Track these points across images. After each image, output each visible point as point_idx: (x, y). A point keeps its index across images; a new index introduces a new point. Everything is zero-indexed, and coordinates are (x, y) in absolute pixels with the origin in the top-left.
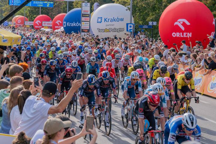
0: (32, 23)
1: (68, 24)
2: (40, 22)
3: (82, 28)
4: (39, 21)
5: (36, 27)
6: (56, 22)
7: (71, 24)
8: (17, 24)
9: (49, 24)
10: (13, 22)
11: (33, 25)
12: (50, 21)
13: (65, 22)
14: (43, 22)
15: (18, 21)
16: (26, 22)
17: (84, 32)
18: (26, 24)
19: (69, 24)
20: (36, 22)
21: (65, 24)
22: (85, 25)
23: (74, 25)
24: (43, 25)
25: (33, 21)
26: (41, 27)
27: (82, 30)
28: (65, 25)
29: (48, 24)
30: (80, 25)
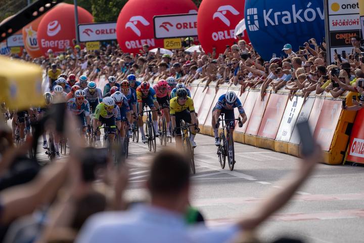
0: (109, 31)
1: (266, 17)
2: (145, 23)
3: (332, 28)
4: (141, 19)
5: (130, 44)
6: (216, 15)
7: (280, 17)
8: (45, 43)
9: (185, 26)
10: (26, 36)
11: (114, 36)
12: (191, 12)
13: (255, 11)
14: (159, 21)
15: (49, 27)
16: (82, 28)
17: (342, 43)
18: (83, 37)
19: (272, 16)
20: (128, 25)
21: (256, 17)
22: (341, 11)
23: (296, 16)
24: (160, 33)
25: (114, 20)
26: (151, 42)
27: (333, 34)
28: (256, 22)
29: (179, 26)
30: (322, 17)
